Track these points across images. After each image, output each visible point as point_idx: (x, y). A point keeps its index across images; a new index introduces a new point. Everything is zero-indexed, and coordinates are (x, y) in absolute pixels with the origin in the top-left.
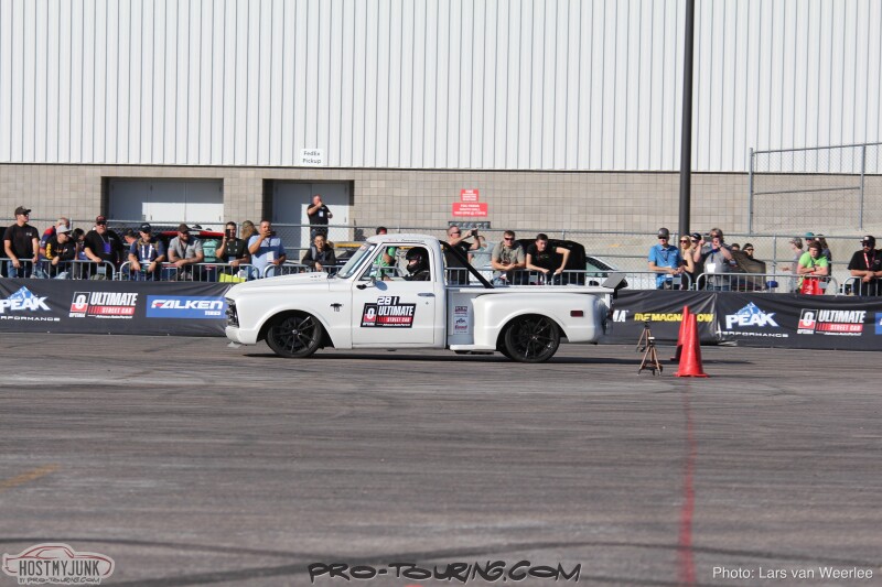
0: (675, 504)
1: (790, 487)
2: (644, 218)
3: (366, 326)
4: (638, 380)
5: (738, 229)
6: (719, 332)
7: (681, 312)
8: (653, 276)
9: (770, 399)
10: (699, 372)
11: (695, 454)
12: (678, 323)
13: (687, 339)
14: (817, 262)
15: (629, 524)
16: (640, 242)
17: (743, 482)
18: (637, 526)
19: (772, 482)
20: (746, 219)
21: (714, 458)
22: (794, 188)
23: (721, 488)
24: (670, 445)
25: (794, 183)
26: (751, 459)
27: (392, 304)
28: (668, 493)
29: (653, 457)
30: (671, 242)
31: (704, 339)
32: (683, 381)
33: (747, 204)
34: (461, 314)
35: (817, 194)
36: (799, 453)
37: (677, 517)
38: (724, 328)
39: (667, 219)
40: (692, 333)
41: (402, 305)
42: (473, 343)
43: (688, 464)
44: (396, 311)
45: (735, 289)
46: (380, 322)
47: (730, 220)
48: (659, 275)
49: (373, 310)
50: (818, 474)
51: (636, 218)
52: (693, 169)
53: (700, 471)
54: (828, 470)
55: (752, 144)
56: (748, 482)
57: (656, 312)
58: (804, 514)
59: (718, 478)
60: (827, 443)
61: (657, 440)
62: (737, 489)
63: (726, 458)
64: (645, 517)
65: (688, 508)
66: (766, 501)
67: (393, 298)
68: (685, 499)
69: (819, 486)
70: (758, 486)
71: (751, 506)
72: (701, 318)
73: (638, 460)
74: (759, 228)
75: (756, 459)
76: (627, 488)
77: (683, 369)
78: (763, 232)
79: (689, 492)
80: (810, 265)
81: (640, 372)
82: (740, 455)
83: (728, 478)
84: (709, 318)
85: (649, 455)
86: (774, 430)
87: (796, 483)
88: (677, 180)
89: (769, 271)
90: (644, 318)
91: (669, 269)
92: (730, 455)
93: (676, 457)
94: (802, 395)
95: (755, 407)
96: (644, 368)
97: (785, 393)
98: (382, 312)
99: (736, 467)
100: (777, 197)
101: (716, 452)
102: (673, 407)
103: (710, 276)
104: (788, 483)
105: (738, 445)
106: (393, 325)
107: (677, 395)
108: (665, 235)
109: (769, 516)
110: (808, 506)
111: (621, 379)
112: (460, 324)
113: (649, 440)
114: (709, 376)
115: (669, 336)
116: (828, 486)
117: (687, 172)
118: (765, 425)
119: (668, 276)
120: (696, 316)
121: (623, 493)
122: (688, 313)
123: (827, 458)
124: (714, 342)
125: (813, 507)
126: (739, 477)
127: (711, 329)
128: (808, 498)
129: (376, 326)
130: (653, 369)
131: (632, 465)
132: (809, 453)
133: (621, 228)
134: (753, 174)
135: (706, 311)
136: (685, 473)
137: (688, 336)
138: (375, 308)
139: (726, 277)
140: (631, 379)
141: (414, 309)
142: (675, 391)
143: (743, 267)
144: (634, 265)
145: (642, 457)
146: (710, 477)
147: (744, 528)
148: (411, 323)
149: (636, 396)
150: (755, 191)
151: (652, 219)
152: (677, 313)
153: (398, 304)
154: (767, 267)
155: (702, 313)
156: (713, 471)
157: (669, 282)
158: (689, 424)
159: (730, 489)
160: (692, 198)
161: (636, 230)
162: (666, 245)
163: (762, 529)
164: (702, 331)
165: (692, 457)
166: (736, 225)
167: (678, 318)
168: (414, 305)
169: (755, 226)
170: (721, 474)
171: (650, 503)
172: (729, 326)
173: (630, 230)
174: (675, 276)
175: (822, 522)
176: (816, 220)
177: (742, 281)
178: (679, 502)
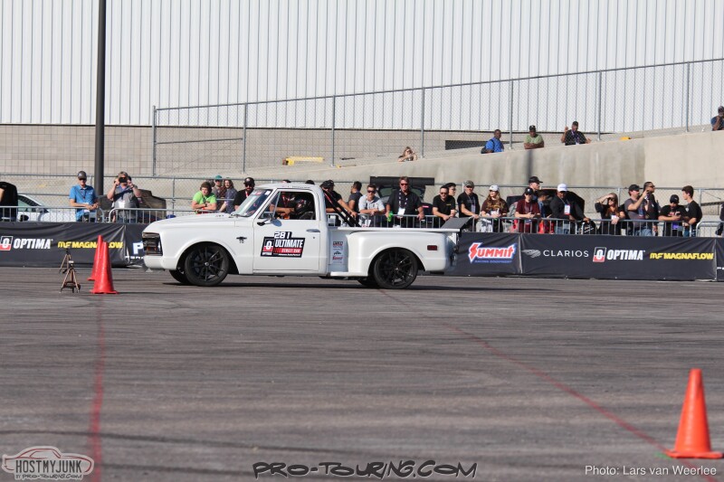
0: (87, 398)
1: (182, 383)
2: (66, 163)
3: (265, 256)
4: (60, 296)
5: (144, 172)
6: (128, 257)
7: (96, 240)
8: (73, 211)
9: (168, 311)
10: (110, 289)
11: (105, 357)
12: (93, 250)
13: (101, 262)
14: (207, 199)
15: (49, 416)
16: (63, 183)
17: (144, 380)
18: (55, 417)
19: (167, 380)
20: (150, 164)
21: (120, 360)
22: (189, 138)
23: (125, 384)
24: (84, 350)
25: (190, 135)
26: (150, 361)
27: (286, 238)
28: (81, 389)
29: (70, 360)
30: (88, 183)
31: (115, 263)
32: (97, 297)
33: (151, 152)
34: (338, 248)
35: (208, 143)
36: (190, 356)
37: (88, 409)
38: (131, 254)
39: (86, 164)
40: (105, 257)
41: (294, 239)
42: (347, 271)
43: (98, 366)
44: (289, 243)
45: (141, 222)
46: (276, 252)
47: (137, 165)
48: (78, 210)
49: (271, 242)
50: (204, 372)
51: (60, 163)
52: (106, 122)
53: (108, 371)
54: (212, 370)
55: (155, 103)
56: (148, 380)
57: (75, 240)
58: (193, 405)
59: (123, 376)
60: (213, 348)
61: (75, 346)
62: (138, 385)
63: (130, 360)
64: (63, 410)
65: (97, 402)
66: (162, 395)
67: (287, 233)
68: (95, 394)
69: (205, 383)
70: (155, 382)
71: (150, 399)
72: (113, 245)
73: (58, 363)
74: (160, 171)
75: (155, 361)
76: (47, 386)
77: (97, 287)
78: (164, 175)
79: (99, 388)
80: (202, 202)
81: (62, 290)
82: (142, 358)
83: (132, 377)
84: (120, 245)
85: (67, 358)
86: (171, 337)
87: (187, 380)
88: (93, 131)
89: (169, 207)
90: (66, 245)
91: (86, 205)
92: (133, 358)
93: (88, 360)
94: (194, 308)
95: (155, 318)
96: (65, 286)
97: (181, 306)
98: (278, 244)
99: (138, 368)
100: (176, 146)
101: (122, 356)
102: (89, 319)
103: (120, 211)
104: (180, 380)
105: (141, 349)
106: (287, 255)
107: (91, 308)
108: (84, 178)
109: (164, 407)
110: (196, 398)
111: (45, 296)
112: (337, 256)
113: (67, 346)
114: (118, 293)
115: (86, 260)
116: (213, 382)
117: (101, 125)
118: (163, 333)
119: (86, 211)
120: (108, 245)
121: (44, 389)
122: (102, 241)
123: (213, 359)
124: (123, 265)
125: (200, 399)
126: (140, 376)
127: (121, 254)
128: (197, 392)
129: (273, 255)
130: (73, 287)
131: (53, 366)
132: (199, 356)
133: (47, 171)
134: (156, 127)
135: (117, 239)
136: (96, 373)
137: (101, 260)
138: (273, 241)
139: (133, 212)
140: (54, 296)
141: (303, 242)
142: (91, 305)
143: (147, 203)
144: (58, 202)
145: (61, 360)
146: (116, 376)
147: (143, 417)
148: (301, 253)
149: (59, 310)
150: (158, 141)
151: (73, 163)
152: (93, 241)
153: (290, 238)
154: (167, 203)
155: (114, 241)
156: (120, 371)
157: (86, 216)
158: (101, 332)
159: (133, 385)
160: (106, 146)
161: (60, 172)
162: (85, 186)
163: (158, 418)
164: (114, 256)
165: (102, 359)
166: (142, 169)
167: (93, 245)
168: (304, 239)
169: (157, 170)
170: (125, 374)
171: (67, 398)
172: (136, 252)
173: (54, 172)
174: (91, 211)
175: (207, 412)
176: (207, 165)
177: (147, 214)
178: (91, 396)
